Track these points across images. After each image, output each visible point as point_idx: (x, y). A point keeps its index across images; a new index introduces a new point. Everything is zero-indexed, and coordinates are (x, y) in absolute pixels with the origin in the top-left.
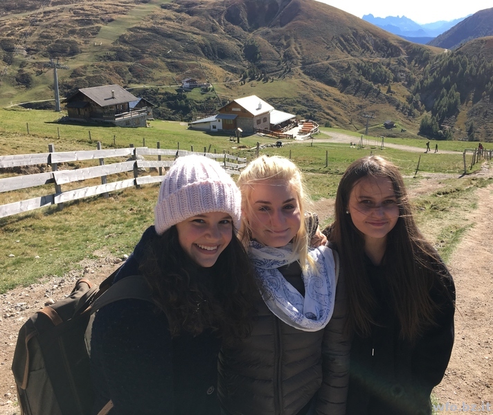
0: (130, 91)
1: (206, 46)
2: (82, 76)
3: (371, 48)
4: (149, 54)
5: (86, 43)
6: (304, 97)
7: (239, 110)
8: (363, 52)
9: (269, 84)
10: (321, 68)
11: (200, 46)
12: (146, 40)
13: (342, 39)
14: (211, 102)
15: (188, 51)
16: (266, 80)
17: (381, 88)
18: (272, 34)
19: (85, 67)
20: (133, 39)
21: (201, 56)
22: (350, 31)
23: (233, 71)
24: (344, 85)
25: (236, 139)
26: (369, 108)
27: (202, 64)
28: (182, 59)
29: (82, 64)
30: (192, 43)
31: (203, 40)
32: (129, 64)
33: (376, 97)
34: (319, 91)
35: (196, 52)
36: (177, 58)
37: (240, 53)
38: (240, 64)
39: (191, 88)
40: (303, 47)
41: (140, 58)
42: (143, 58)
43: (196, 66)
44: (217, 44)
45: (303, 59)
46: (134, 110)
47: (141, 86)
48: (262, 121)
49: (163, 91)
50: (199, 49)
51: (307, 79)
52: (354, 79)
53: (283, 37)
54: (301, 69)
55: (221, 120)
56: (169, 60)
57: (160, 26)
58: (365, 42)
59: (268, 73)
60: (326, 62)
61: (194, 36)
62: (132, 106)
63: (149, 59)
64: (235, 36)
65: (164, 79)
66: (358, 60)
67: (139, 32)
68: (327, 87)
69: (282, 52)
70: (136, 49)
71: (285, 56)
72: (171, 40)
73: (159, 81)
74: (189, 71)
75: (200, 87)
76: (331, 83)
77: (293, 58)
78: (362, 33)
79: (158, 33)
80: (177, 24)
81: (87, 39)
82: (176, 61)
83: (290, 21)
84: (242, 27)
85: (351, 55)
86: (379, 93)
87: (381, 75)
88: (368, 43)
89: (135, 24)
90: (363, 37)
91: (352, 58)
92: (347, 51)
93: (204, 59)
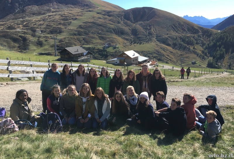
0: (83, 48)
1: (115, 29)
2: (63, 42)
3: (186, 30)
4: (92, 33)
5: (65, 28)
6: (157, 51)
7: (126, 56)
8: (183, 32)
9: (142, 45)
10: (164, 38)
11: (113, 29)
12: (90, 27)
13: (173, 26)
14: (117, 53)
15: (108, 31)
16: (141, 43)
17: (190, 47)
18: (144, 24)
19: (65, 38)
20: (85, 27)
21: (113, 33)
22: (177, 23)
23: (127, 40)
24: (174, 46)
25: (124, 67)
26: (185, 56)
27: (114, 37)
28: (105, 35)
29: (64, 37)
30: (110, 28)
31: (114, 27)
32: (83, 37)
33: (188, 51)
34: (163, 48)
35: (111, 32)
36: (103, 34)
37: (129, 32)
38: (130, 37)
39: (108, 47)
40: (157, 30)
41: (88, 35)
42: (89, 34)
43: (111, 37)
44: (120, 28)
45: (157, 35)
46: (85, 56)
47: (88, 46)
48: (135, 60)
49: (97, 48)
50: (112, 30)
51: (158, 43)
52: (179, 43)
53: (148, 25)
54: (156, 39)
55: (119, 60)
56: (100, 35)
57: (96, 21)
58: (183, 27)
59: (141, 40)
60: (166, 36)
61: (111, 25)
62: (85, 54)
63: (91, 35)
64: (127, 25)
65: (97, 43)
66: (180, 35)
67: (87, 24)
68: (167, 47)
70: (86, 31)
71: (149, 33)
72: (101, 27)
73: (95, 44)
74: (108, 40)
75: (112, 46)
76: (169, 45)
77: (152, 34)
78: (182, 23)
79: (95, 24)
80: (103, 20)
81: (66, 27)
82: (103, 35)
83: (151, 19)
84: (131, 21)
85: (178, 33)
86: (189, 49)
87: (190, 41)
88: (185, 28)
89: (86, 20)
90: (183, 25)
91: (178, 34)
92: (176, 31)
93: (114, 35)
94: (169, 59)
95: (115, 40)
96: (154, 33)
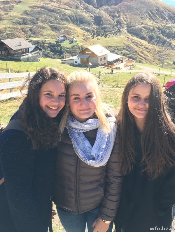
0: (30, 42)
1: (73, 16)
2: (3, 33)
3: (167, 18)
4: (41, 21)
5: (6, 14)
6: (127, 46)
7: (90, 53)
8: (162, 20)
9: (107, 38)
10: (137, 29)
11: (69, 16)
12: (39, 13)
13: (150, 13)
14: (75, 48)
15: (62, 19)
16: (106, 36)
17: (172, 41)
18: (110, 10)
19: (5, 28)
20: (32, 13)
21: (69, 22)
22: (155, 8)
23: (88, 31)
24: (151, 39)
25: (88, 69)
26: (164, 53)
27: (71, 27)
28: (59, 24)
29: (4, 26)
30: (65, 15)
31: (71, 13)
32: (30, 26)
33: (169, 46)
34: (136, 43)
35: (66, 20)
36: (56, 23)
37: (92, 20)
38: (91, 27)
39: (64, 40)
40: (128, 17)
41: (36, 23)
42: (37, 23)
43: (67, 28)
44: (79, 15)
45: (127, 24)
46: (32, 52)
47: (36, 39)
48: (103, 59)
49: (48, 42)
50: (69, 18)
51: (129, 35)
52: (157, 36)
53: (116, 11)
54: (126, 30)
55: (80, 58)
56: (52, 25)
57: (47, 5)
58: (163, 14)
59: (107, 32)
60: (140, 26)
61: (66, 11)
62: (31, 50)
63: (40, 24)
64: (89, 11)
65: (49, 35)
66: (159, 25)
67: (35, 9)
68: (141, 40)
69: (115, 20)
70: (34, 18)
71: (117, 22)
72: (53, 13)
73: (46, 36)
74: (63, 30)
75: (68, 40)
76: (143, 38)
77: (121, 24)
78: (162, 9)
79: (46, 9)
80: (57, 4)
81: (7, 12)
82: (56, 25)
83: (120, 2)
84: (93, 5)
85: (155, 22)
86: (171, 44)
87: (172, 33)
88: (165, 15)
89: (33, 4)
90: (163, 12)
91: (156, 24)
92: (153, 19)
93: (71, 24)
94: (144, 58)
95: (72, 31)
96: (124, 21)
